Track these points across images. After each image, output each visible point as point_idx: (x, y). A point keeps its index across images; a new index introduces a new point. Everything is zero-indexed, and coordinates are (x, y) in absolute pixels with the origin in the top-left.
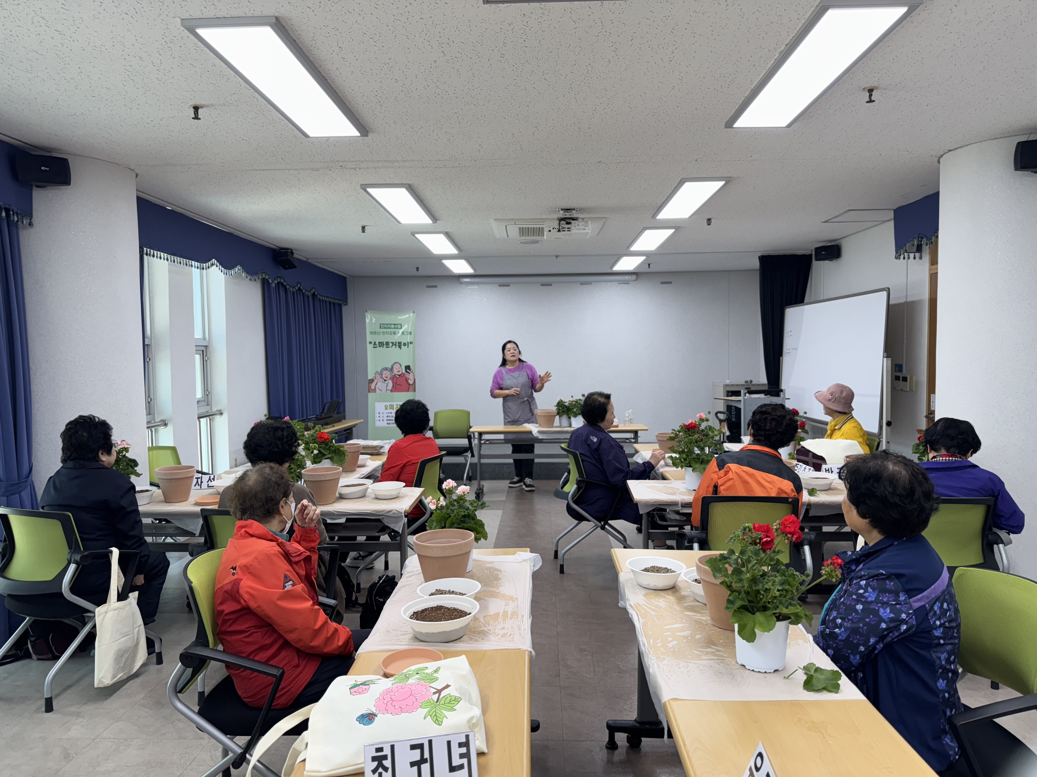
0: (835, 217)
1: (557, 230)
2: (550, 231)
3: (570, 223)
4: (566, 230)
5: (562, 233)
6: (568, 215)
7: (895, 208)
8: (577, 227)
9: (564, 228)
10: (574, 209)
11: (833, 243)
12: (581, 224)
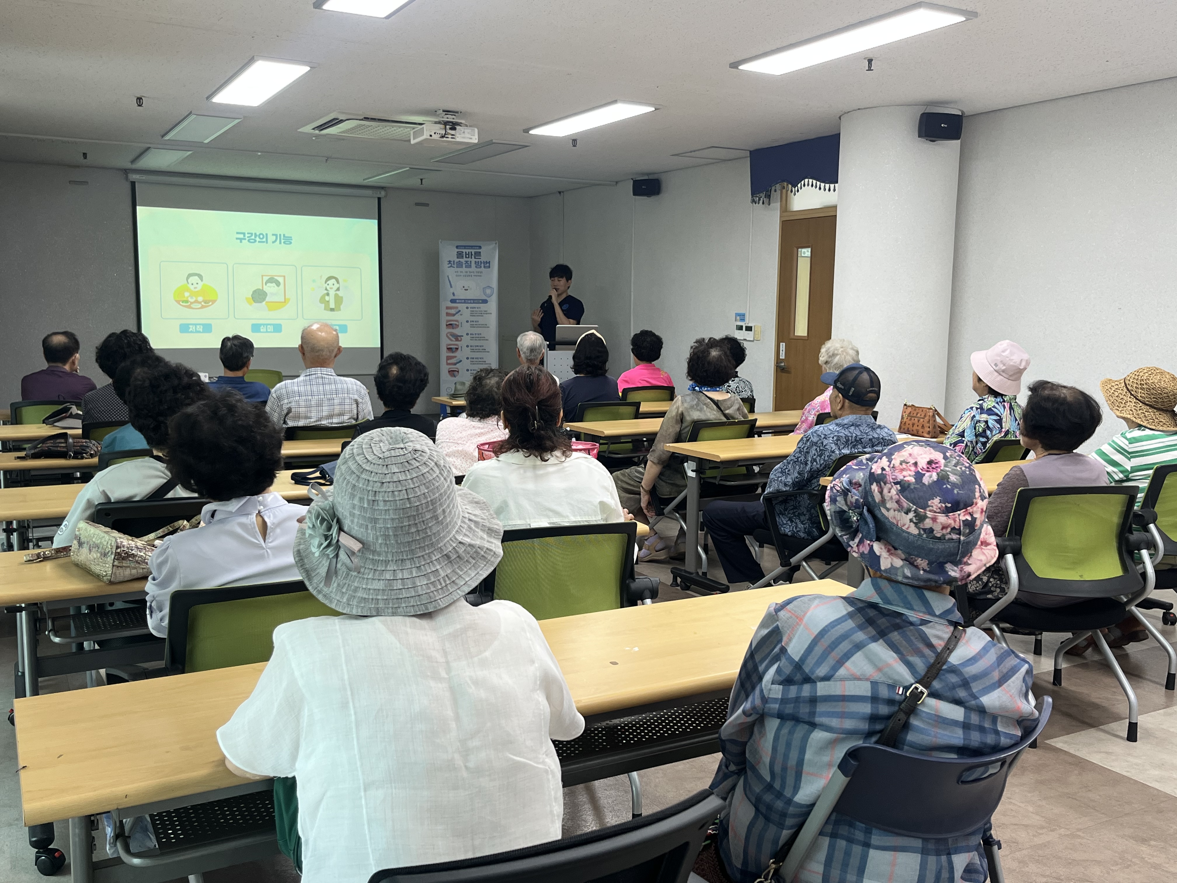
0: (691, 152)
1: (439, 136)
2: (431, 136)
3: (455, 129)
4: (450, 136)
5: (445, 139)
6: (450, 118)
7: (752, 149)
8: (463, 135)
9: (449, 134)
10: (457, 112)
11: (651, 177)
12: (466, 131)
